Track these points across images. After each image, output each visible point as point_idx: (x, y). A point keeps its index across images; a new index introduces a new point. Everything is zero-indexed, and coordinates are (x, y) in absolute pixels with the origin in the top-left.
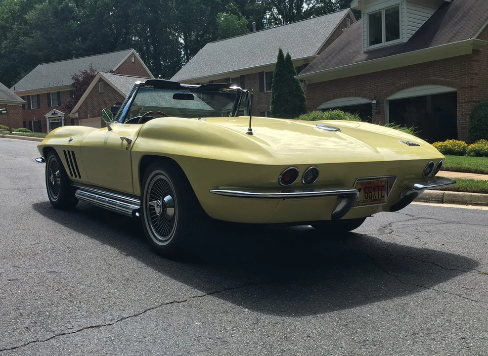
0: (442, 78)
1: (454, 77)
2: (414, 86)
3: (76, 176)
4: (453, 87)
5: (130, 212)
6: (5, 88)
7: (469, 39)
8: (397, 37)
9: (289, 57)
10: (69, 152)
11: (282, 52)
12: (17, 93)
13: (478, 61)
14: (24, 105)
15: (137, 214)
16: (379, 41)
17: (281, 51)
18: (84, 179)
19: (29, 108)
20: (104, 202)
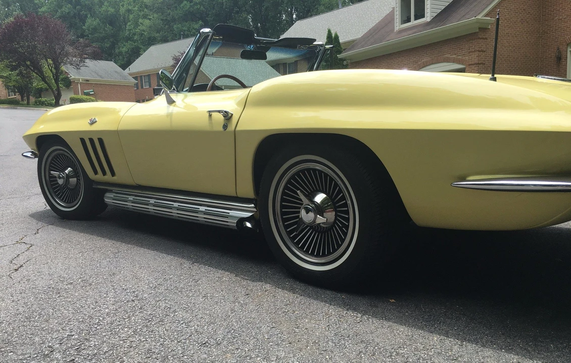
0: (454, 56)
1: (464, 55)
2: (432, 64)
3: (104, 173)
4: (462, 64)
5: (233, 223)
6: (120, 69)
7: (474, 18)
8: (423, 16)
9: (337, 37)
10: (91, 140)
11: (331, 32)
12: (130, 74)
13: (486, 39)
14: (137, 85)
15: (248, 225)
16: (409, 20)
17: (329, 32)
18: (121, 177)
19: (142, 87)
20: (171, 208)
